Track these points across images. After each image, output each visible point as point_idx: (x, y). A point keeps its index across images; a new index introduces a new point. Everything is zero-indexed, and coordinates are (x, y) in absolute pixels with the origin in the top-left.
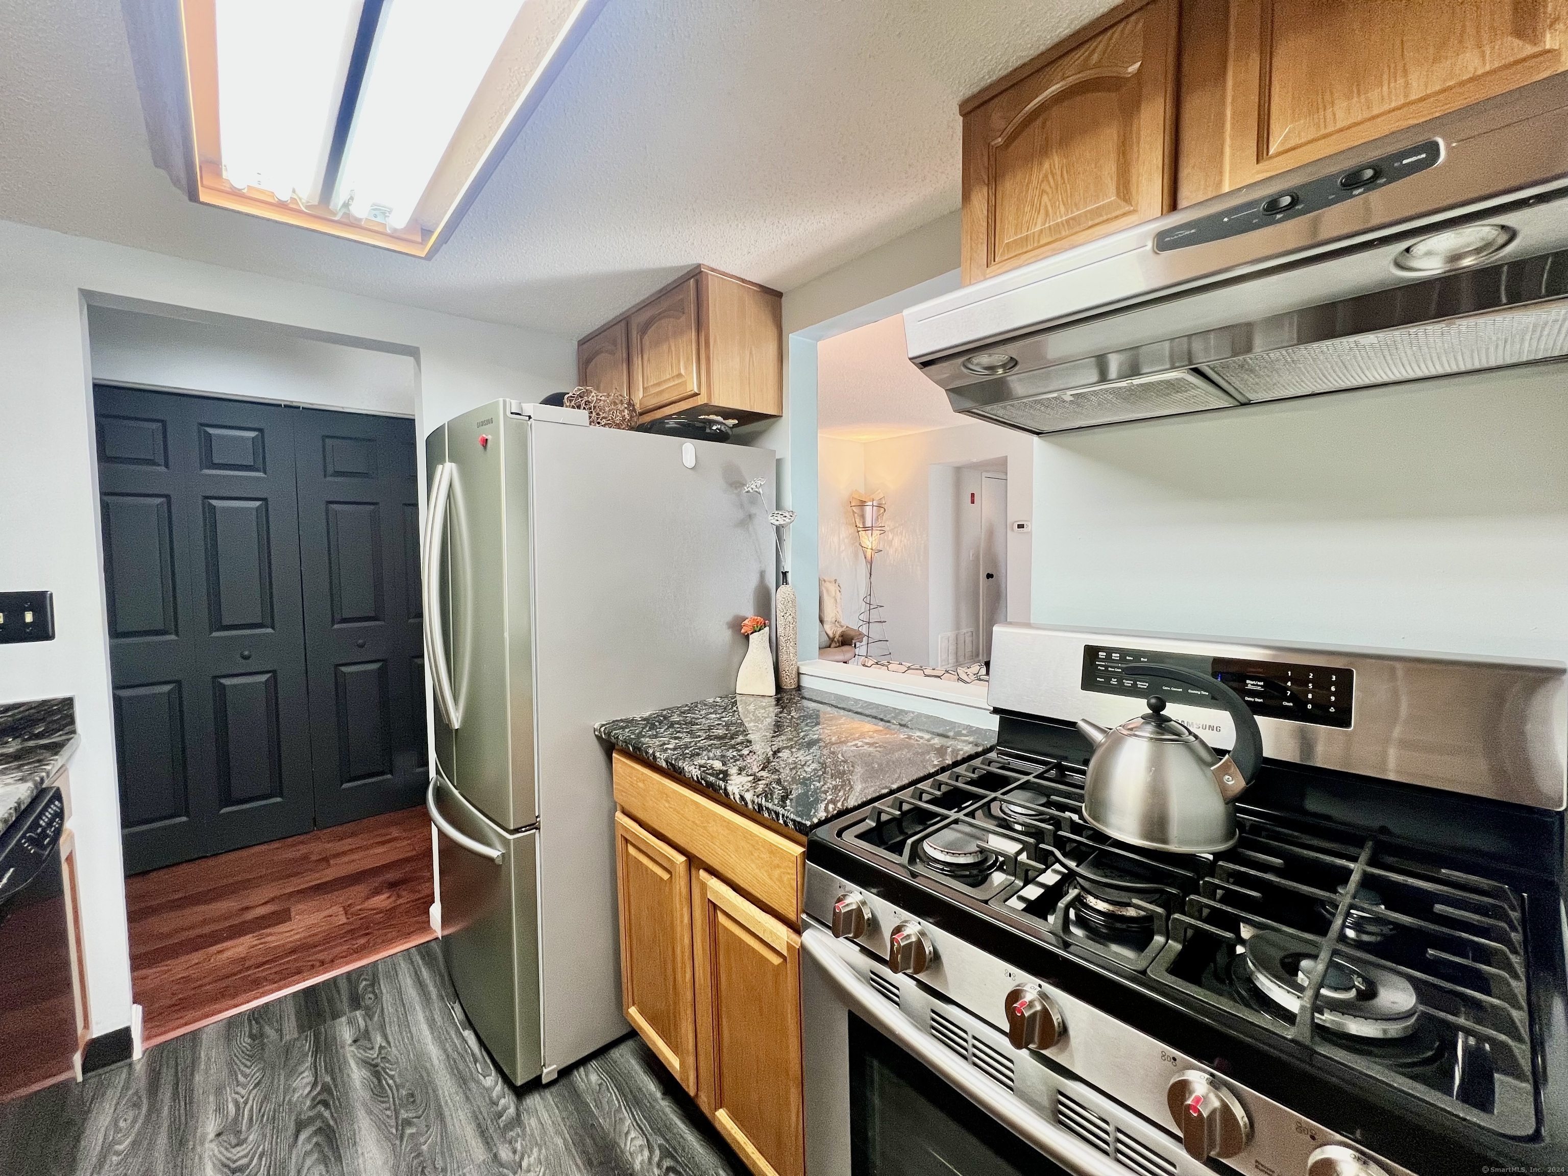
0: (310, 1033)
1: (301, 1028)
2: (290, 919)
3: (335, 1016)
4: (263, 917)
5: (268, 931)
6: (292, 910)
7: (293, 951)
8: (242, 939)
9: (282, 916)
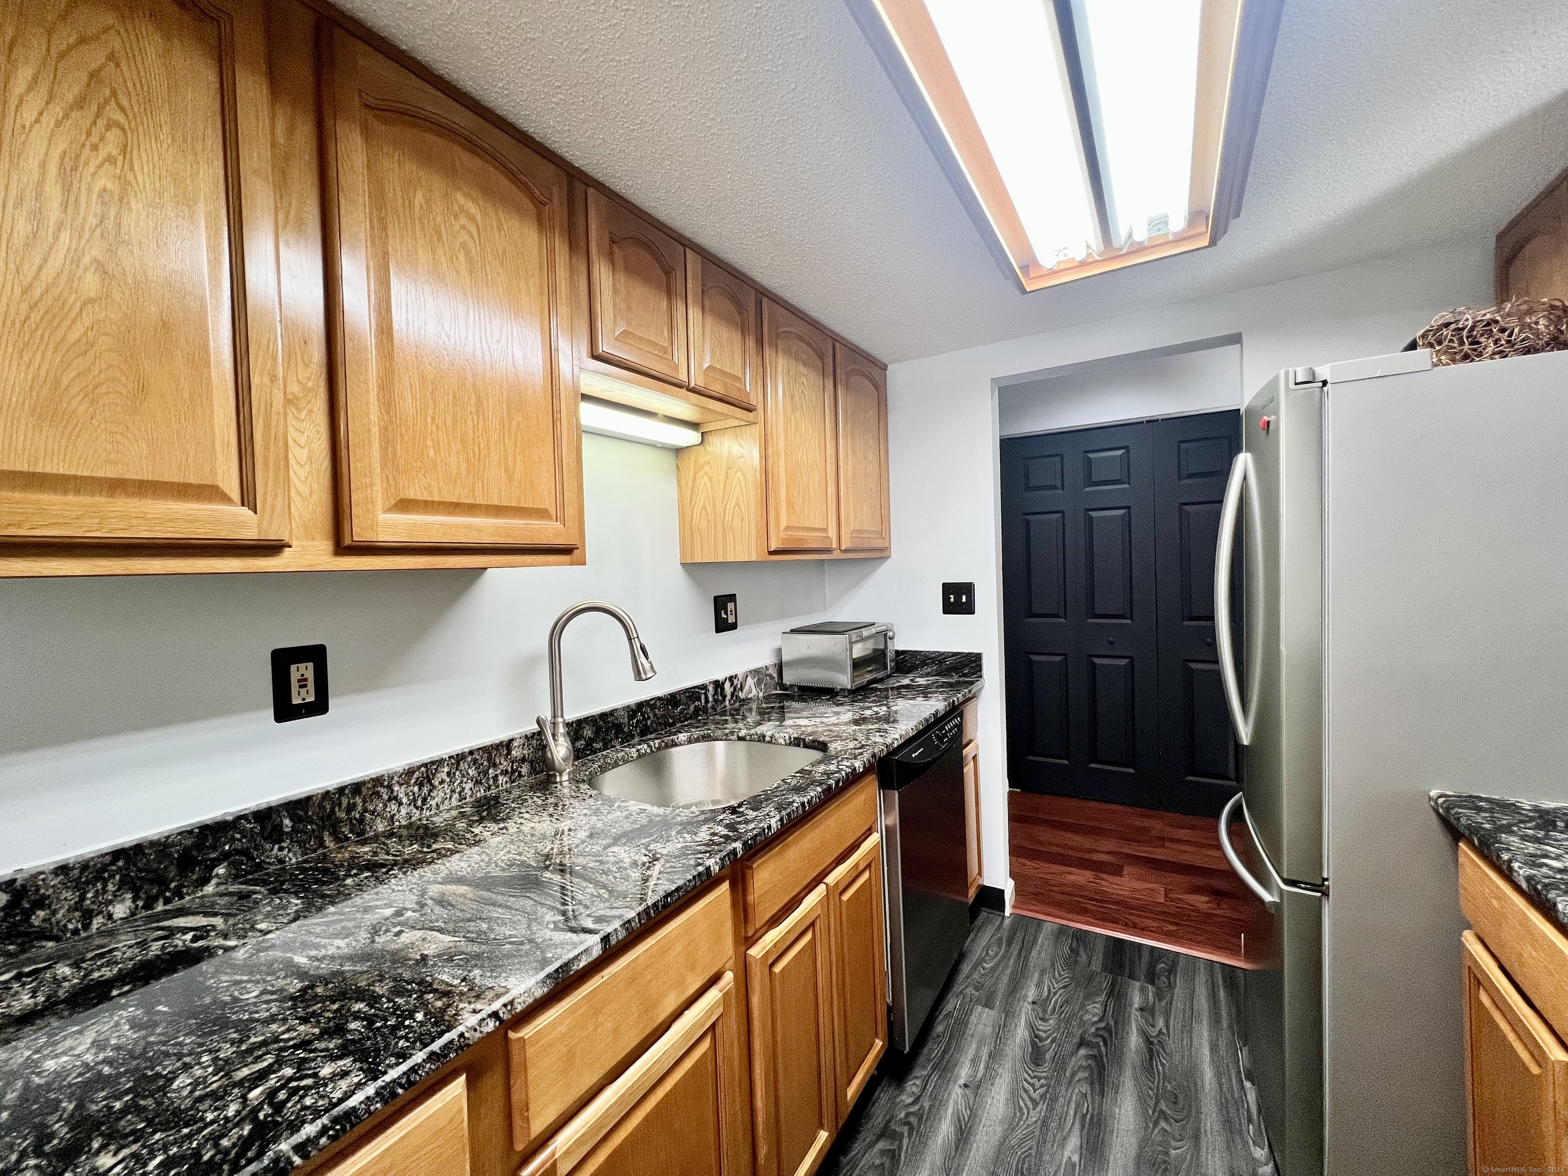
0: (1110, 977)
1: (1105, 968)
2: (1121, 876)
3: (1132, 976)
4: (1102, 863)
5: (1104, 876)
6: (1126, 868)
7: (1117, 903)
8: (1085, 872)
9: (1116, 870)
